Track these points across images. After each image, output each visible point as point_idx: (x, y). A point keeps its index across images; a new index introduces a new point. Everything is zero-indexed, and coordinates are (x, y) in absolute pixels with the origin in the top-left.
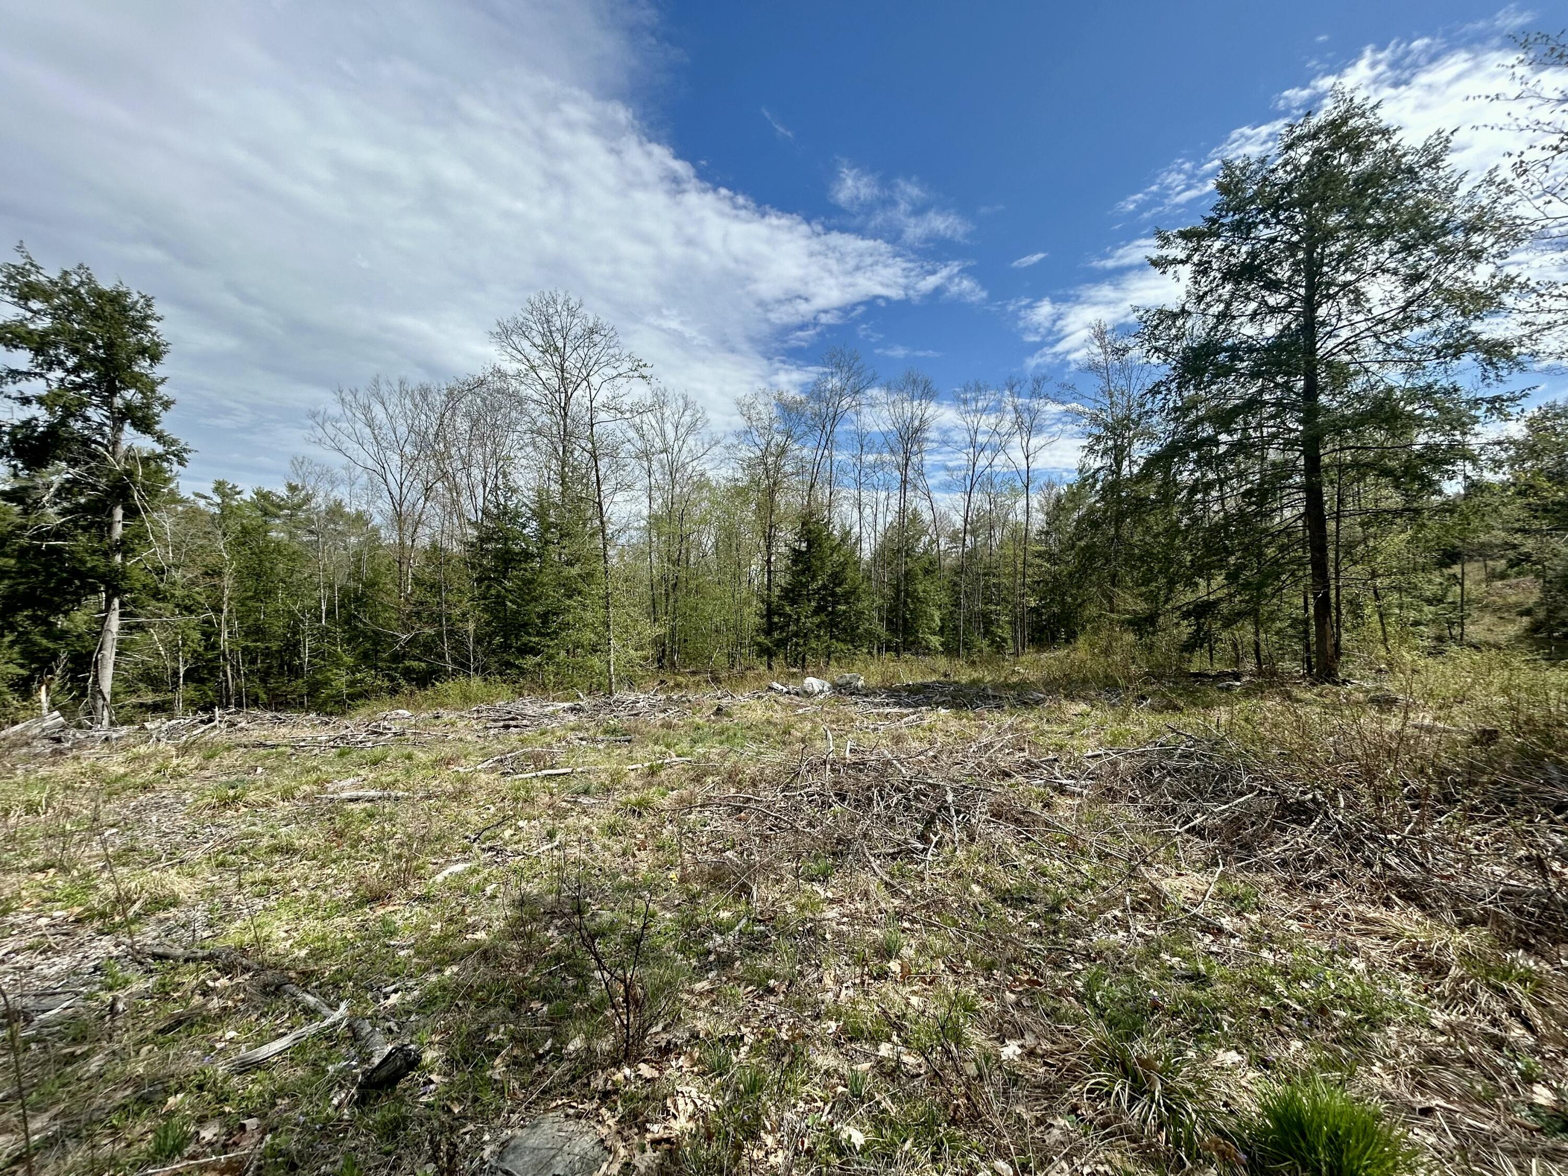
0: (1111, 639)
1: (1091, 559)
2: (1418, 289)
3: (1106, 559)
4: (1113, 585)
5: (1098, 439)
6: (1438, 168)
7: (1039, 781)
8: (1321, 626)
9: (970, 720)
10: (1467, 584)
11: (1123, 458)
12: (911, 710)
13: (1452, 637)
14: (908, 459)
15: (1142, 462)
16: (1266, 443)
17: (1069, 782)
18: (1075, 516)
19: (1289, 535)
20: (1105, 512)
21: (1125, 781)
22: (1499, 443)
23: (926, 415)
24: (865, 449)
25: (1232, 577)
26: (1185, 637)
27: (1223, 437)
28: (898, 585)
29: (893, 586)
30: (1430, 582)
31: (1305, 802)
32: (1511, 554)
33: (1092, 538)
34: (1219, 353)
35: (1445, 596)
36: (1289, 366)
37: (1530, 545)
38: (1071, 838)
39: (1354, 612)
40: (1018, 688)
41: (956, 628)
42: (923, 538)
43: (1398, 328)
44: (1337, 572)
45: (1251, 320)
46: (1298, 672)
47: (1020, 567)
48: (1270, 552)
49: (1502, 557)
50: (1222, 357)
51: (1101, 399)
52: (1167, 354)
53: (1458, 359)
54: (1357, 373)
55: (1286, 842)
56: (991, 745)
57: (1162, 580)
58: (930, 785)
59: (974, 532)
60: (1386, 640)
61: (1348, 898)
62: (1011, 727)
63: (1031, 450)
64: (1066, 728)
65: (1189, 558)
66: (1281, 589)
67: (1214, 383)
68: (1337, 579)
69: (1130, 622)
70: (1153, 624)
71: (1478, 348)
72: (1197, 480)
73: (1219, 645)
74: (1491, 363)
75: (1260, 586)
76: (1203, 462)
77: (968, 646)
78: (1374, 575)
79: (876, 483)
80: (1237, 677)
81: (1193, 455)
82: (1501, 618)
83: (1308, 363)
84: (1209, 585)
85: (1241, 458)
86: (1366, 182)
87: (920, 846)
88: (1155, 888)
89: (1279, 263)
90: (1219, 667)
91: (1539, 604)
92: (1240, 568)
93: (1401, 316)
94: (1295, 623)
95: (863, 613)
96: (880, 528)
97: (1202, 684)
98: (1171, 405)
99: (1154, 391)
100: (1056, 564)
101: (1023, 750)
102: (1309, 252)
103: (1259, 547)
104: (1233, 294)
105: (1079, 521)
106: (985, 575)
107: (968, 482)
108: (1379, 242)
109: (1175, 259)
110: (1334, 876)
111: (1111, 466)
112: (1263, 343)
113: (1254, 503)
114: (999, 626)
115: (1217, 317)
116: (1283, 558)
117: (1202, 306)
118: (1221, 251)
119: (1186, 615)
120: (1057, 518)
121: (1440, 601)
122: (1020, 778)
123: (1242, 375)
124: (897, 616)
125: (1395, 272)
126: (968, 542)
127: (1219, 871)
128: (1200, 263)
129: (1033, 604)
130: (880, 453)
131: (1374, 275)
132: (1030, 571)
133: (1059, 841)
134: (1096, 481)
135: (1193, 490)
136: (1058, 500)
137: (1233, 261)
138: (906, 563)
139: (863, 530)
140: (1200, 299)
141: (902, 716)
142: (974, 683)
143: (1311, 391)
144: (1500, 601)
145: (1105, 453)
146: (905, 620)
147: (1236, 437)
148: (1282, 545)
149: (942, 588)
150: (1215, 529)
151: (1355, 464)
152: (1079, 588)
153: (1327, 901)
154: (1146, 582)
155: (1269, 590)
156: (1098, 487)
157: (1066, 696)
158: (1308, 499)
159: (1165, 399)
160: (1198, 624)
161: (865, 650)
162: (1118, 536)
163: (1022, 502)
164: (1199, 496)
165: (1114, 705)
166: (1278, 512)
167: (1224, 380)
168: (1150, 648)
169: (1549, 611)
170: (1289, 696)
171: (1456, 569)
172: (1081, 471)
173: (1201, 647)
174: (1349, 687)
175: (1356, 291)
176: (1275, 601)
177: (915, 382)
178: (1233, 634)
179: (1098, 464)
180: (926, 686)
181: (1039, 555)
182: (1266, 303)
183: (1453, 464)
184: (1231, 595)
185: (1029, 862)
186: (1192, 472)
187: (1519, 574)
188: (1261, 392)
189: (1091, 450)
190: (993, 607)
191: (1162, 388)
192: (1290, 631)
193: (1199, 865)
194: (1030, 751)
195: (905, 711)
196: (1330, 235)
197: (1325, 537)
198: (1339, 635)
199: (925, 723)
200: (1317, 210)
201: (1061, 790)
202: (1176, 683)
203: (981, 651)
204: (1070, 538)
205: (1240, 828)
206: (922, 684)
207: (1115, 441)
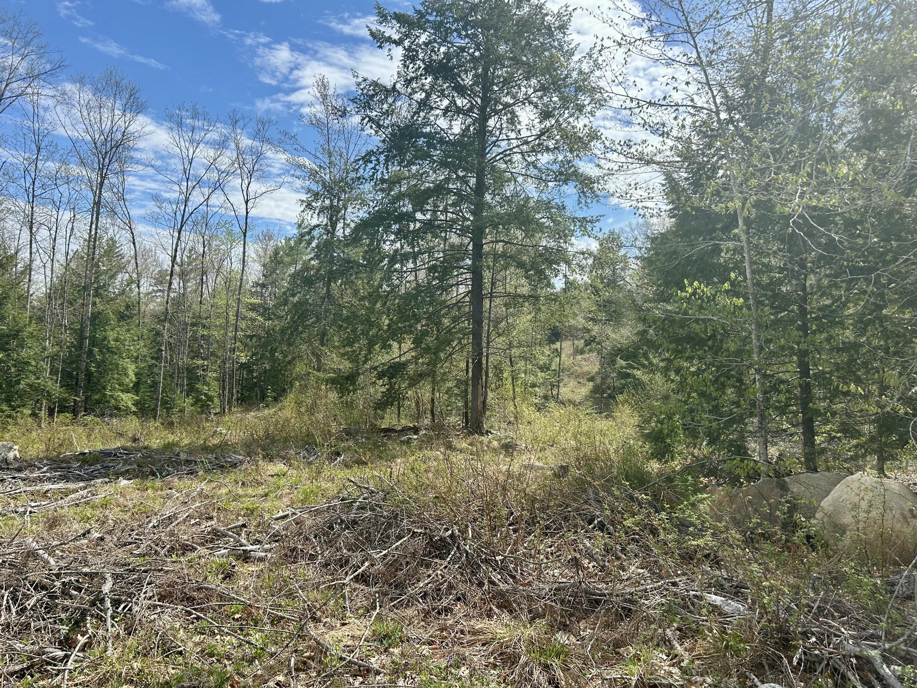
0: (317, 397)
1: (303, 316)
2: (547, 124)
3: (317, 318)
4: (322, 344)
5: (316, 196)
6: (564, 33)
7: (223, 551)
8: (475, 386)
9: (155, 490)
10: (563, 355)
11: (338, 220)
12: (82, 484)
13: (553, 397)
14: (103, 178)
15: (353, 225)
16: (450, 225)
17: (254, 547)
18: (292, 270)
19: (459, 308)
20: (318, 270)
21: (307, 539)
22: (583, 253)
23: (131, 129)
24: (43, 152)
25: (417, 342)
26: (379, 396)
27: (419, 216)
28: (82, 330)
29: (75, 331)
30: (543, 353)
31: (445, 538)
32: (587, 336)
33: (304, 295)
34: (419, 137)
35: (550, 365)
36: (467, 163)
37: (596, 329)
38: (247, 607)
39: (497, 376)
40: (219, 451)
41: (155, 384)
42: (120, 276)
43: (535, 151)
44: (488, 343)
45: (444, 115)
46: (459, 425)
47: (232, 318)
48: (446, 322)
49: (582, 338)
50: (421, 141)
51: (320, 156)
52: (379, 126)
53: (567, 184)
54: (509, 180)
55: (429, 576)
56: (174, 516)
57: (363, 342)
58: (86, 574)
59: (183, 275)
60: (515, 398)
61: (465, 616)
62: (200, 494)
63: (252, 195)
64: (260, 490)
65: (387, 322)
66: (451, 354)
67: (414, 164)
68: (488, 347)
69: (333, 381)
70: (353, 383)
71: (577, 180)
72: (396, 251)
73: (407, 403)
74: (583, 192)
75: (437, 350)
76: (401, 234)
77: (168, 406)
78: (511, 346)
79: (56, 199)
80: (416, 430)
81: (395, 227)
82: (579, 383)
83: (480, 163)
84: (400, 347)
85: (429, 236)
86: (523, 25)
87: (60, 654)
88: (318, 643)
89: (466, 72)
90: (405, 422)
91: (598, 373)
92: (425, 333)
93: (537, 142)
94: (459, 383)
95: (28, 364)
96: (60, 257)
97: (389, 438)
98: (379, 176)
99: (366, 159)
100: (270, 319)
101: (211, 518)
102: (486, 70)
103: (439, 317)
104: (432, 87)
105: (293, 276)
106: (193, 325)
107: (179, 218)
108: (528, 79)
109: (390, 37)
110: (459, 599)
111: (326, 225)
112: (451, 138)
113: (437, 278)
114: (206, 383)
115: (419, 103)
116: (454, 327)
117: (409, 90)
118: (426, 44)
119: (380, 376)
120: (274, 271)
121: (548, 369)
122: (202, 551)
123: (435, 161)
124: (78, 368)
125: (536, 107)
126: (175, 285)
127: (375, 613)
128: (409, 50)
129: (243, 360)
130: (64, 162)
131: (524, 104)
132: (243, 324)
133: (234, 613)
134: (313, 238)
135: (393, 260)
136: (276, 253)
137: (435, 57)
138: (94, 304)
139: (36, 257)
140: (408, 82)
141: (66, 493)
142: (168, 446)
143: (480, 189)
144: (579, 371)
145: (322, 210)
146: (89, 375)
147: (428, 217)
148: (454, 317)
149: (141, 337)
150: (408, 297)
151: (504, 255)
152: (290, 345)
153: (450, 622)
154: (350, 344)
155: (442, 355)
156: (314, 244)
157: (264, 458)
158: (472, 279)
159: (374, 168)
160: (390, 384)
161: (27, 412)
162: (328, 294)
163: (238, 250)
164: (398, 266)
165: (310, 463)
166: (454, 288)
167: (421, 162)
168: (350, 405)
169: (603, 379)
170: (449, 447)
171: (558, 345)
172: (300, 226)
173: (392, 405)
174: (490, 436)
175: (513, 113)
176: (447, 364)
177: (117, 84)
178: (416, 393)
179: (315, 221)
180: (106, 454)
181: (253, 308)
182: (455, 104)
183: (558, 264)
184: (416, 358)
185: (197, 644)
186: (393, 242)
187: (590, 350)
188: (447, 180)
189: (309, 206)
190: (200, 362)
191: (373, 158)
192: (456, 391)
193: (361, 611)
194: (219, 520)
195: (71, 486)
196: (499, 60)
197: (482, 312)
198: (486, 393)
199: (98, 499)
200: (492, 35)
201: (246, 557)
202: (368, 438)
203: (182, 411)
204: (284, 293)
205: (396, 570)
206: (101, 452)
207: (331, 201)
